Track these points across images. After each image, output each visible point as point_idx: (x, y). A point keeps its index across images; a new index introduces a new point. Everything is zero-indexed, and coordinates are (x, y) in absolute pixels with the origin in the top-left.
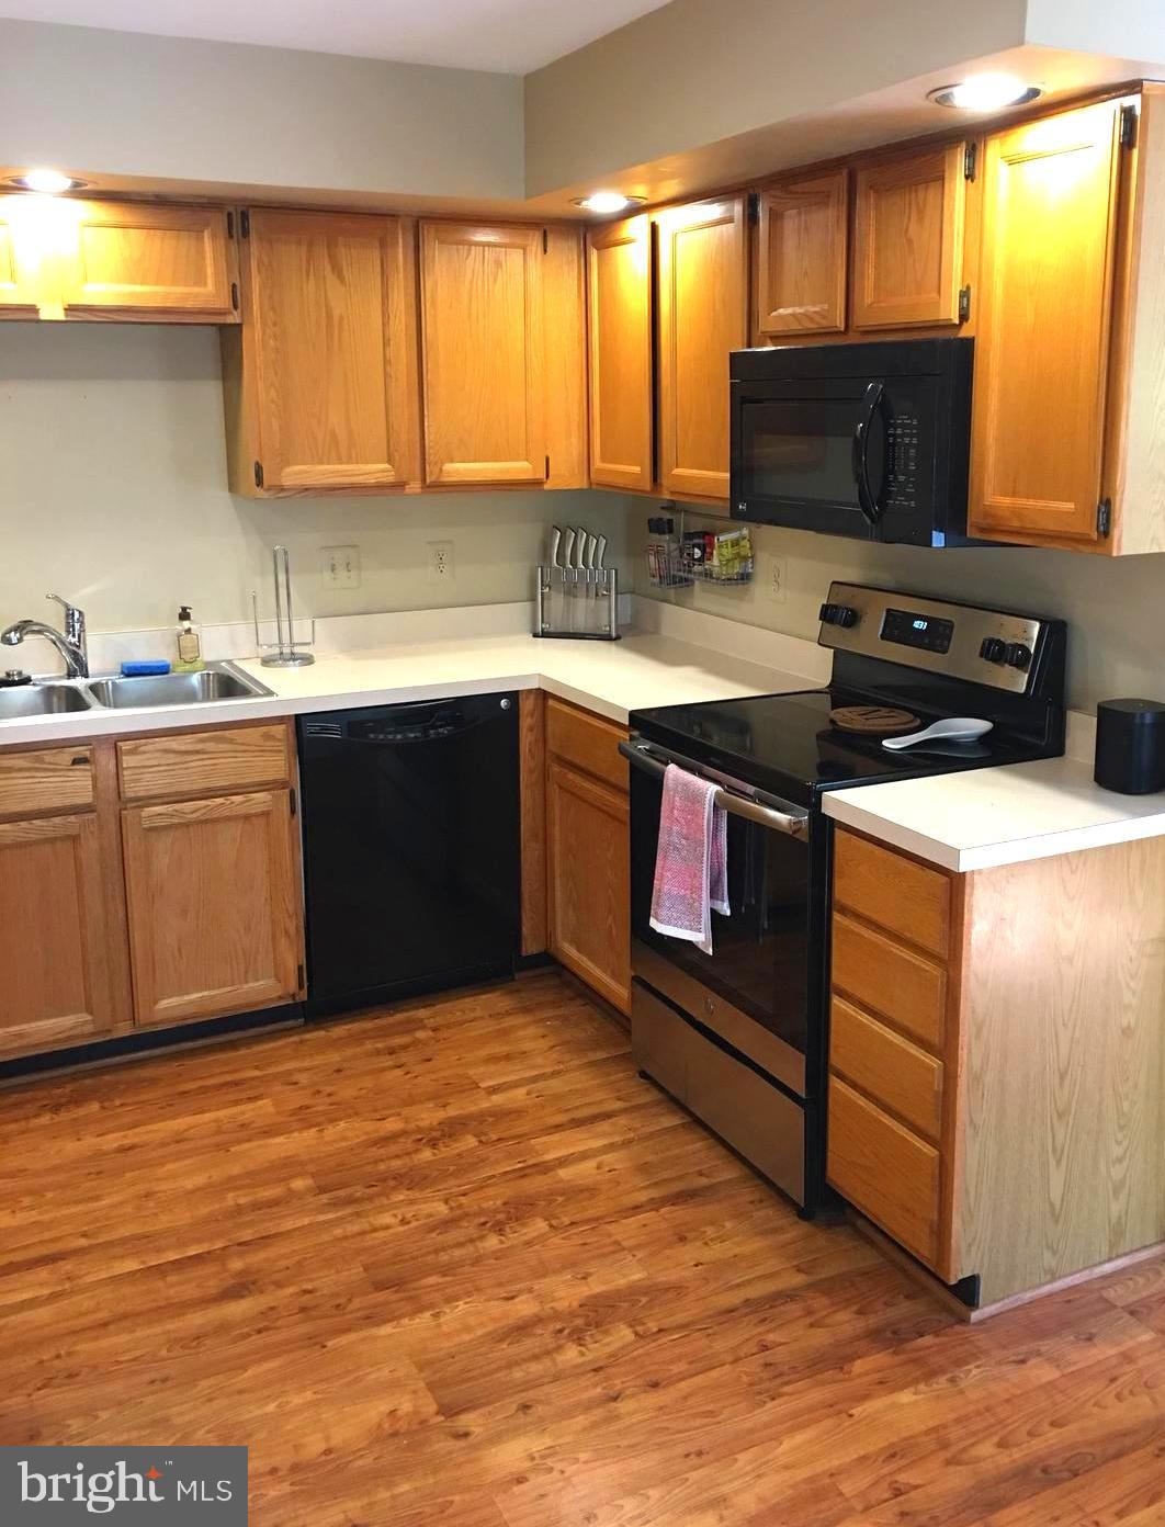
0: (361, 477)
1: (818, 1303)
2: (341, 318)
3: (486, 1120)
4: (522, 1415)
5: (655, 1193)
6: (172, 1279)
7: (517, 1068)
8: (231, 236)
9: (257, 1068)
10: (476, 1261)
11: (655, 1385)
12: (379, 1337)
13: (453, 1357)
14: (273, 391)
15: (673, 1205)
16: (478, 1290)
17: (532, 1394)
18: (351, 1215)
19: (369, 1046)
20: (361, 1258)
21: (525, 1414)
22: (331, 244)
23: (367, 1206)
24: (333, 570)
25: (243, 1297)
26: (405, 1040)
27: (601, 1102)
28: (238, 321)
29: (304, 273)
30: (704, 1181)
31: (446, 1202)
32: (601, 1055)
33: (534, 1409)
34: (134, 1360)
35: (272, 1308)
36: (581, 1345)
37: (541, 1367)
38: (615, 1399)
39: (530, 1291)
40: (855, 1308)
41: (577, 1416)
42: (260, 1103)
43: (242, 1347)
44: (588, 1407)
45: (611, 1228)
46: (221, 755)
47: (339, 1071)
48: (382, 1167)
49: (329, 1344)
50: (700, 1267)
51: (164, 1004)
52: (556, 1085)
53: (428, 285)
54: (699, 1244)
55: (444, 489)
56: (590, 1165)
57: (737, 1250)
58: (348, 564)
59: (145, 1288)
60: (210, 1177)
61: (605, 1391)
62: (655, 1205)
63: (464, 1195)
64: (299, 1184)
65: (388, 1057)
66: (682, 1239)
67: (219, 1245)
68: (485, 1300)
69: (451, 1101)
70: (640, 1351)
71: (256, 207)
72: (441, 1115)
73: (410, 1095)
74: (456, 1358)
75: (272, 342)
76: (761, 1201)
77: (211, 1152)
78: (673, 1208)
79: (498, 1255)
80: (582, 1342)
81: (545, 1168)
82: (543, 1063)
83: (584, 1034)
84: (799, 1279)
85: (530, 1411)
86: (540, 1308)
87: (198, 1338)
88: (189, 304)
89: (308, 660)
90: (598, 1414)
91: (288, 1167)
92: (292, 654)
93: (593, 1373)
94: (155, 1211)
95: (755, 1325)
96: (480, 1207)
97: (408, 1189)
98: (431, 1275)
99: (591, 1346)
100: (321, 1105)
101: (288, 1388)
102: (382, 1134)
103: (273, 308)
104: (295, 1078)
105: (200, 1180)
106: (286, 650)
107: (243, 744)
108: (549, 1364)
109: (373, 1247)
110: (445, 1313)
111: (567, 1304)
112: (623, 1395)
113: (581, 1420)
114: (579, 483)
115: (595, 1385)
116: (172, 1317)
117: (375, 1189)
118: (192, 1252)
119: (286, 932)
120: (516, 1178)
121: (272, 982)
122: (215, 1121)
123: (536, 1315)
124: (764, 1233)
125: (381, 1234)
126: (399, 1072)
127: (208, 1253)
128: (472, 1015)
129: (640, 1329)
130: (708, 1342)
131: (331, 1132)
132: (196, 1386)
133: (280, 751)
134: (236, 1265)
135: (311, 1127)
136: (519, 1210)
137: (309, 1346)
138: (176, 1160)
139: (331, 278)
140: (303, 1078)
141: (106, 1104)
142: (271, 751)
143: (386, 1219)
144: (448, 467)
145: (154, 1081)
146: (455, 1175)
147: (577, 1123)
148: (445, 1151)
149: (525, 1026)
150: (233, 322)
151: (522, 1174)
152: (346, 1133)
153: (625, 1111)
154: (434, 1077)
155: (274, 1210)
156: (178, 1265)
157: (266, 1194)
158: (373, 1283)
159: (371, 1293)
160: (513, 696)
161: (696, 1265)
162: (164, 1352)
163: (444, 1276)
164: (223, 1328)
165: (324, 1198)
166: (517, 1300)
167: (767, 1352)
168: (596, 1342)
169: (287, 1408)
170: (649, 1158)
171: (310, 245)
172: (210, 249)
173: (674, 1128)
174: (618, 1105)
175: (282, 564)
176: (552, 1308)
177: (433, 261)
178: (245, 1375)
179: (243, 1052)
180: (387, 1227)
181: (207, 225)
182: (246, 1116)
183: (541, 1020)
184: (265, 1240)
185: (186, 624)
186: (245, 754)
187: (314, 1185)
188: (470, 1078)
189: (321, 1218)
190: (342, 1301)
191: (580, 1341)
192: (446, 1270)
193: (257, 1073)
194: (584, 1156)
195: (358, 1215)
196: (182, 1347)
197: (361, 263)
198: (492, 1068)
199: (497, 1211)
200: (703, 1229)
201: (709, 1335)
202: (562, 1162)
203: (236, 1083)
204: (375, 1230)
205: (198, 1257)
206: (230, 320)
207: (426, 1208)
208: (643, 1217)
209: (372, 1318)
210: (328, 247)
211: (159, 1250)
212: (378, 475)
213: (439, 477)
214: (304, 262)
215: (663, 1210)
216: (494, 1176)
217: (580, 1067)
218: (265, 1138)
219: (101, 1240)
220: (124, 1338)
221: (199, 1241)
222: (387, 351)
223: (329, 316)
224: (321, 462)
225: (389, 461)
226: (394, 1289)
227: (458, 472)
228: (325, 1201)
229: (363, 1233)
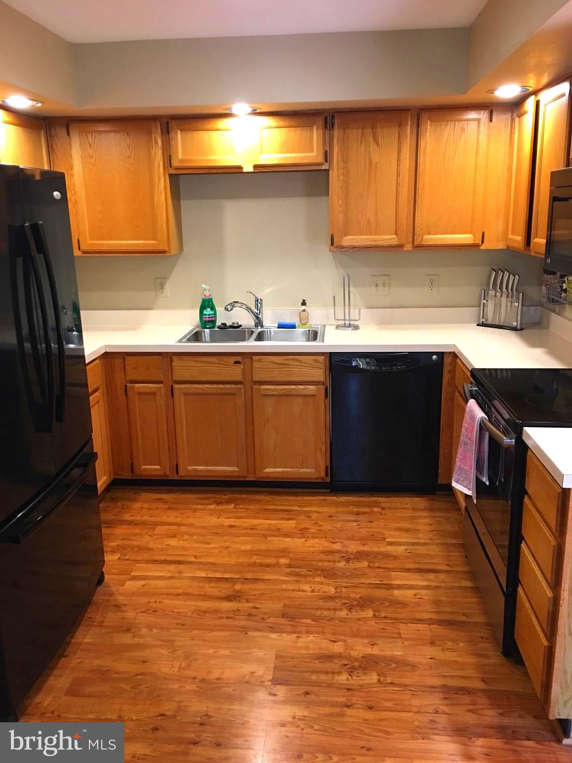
0: (382, 242)
1: (483, 701)
2: (376, 163)
3: (378, 557)
4: (303, 696)
5: (434, 616)
6: (212, 585)
7: (409, 536)
8: (326, 128)
9: (300, 506)
10: (331, 619)
11: (371, 708)
12: (270, 638)
13: (293, 659)
14: (341, 201)
15: (439, 625)
16: (323, 633)
17: (314, 689)
18: (294, 581)
19: (350, 508)
20: (285, 601)
21: (305, 696)
22: (374, 127)
23: (303, 579)
24: (376, 286)
25: (231, 601)
26: (367, 510)
27: (437, 564)
28: (327, 168)
29: (359, 143)
30: (464, 618)
31: (336, 589)
32: (454, 541)
33: (310, 696)
34: (178, 613)
35: (239, 610)
36: (350, 675)
37: (326, 678)
38: (348, 707)
39: (345, 641)
40: (500, 711)
41: (326, 707)
42: (291, 521)
43: (217, 622)
44: (333, 705)
45: (401, 626)
46: (295, 367)
47: (330, 516)
48: (320, 564)
49: (249, 633)
50: (432, 660)
51: (268, 470)
52: (421, 550)
53: (422, 144)
54: (440, 648)
55: (425, 248)
56: (411, 592)
57: (456, 659)
58: (384, 284)
59: (201, 585)
60: (253, 547)
61: (347, 701)
62: (430, 622)
63: (345, 588)
64: (283, 561)
65: (355, 516)
66: (432, 643)
67: (237, 576)
68: (323, 639)
69: (368, 543)
70: (375, 689)
71: (338, 112)
72: (361, 548)
73: (353, 536)
74: (294, 660)
75: (341, 177)
76: (487, 639)
77: (260, 537)
78: (438, 627)
79: (342, 620)
80: (352, 674)
81: (390, 587)
82: (422, 538)
83: (451, 529)
84: (481, 685)
85: (307, 696)
86: (344, 651)
87: (205, 612)
88: (305, 161)
89: (356, 328)
90: (337, 710)
91: (284, 552)
92: (350, 324)
93: (346, 690)
94: (225, 555)
95: (440, 699)
96: (349, 595)
97: (324, 577)
98: (307, 618)
99: (355, 678)
100: (313, 530)
101: (222, 646)
102: (329, 549)
103: (343, 161)
104: (311, 515)
105: (248, 547)
106: (347, 322)
107: (305, 363)
108: (331, 678)
109: (293, 598)
110: (303, 638)
111: (357, 654)
112: (353, 706)
113: (327, 710)
114: (501, 246)
115: (343, 696)
116: (203, 600)
117: (311, 573)
118: (226, 576)
119: (321, 450)
120: (374, 588)
121: (313, 470)
122: (270, 524)
123: (340, 654)
124: (477, 655)
125: (301, 593)
126: (355, 524)
127: (231, 578)
128: (405, 506)
129: (382, 679)
130: (410, 698)
131: (311, 542)
132: (191, 632)
133: (321, 368)
134: (238, 587)
135: (304, 537)
136: (364, 603)
137: (242, 631)
138: (244, 536)
139: (372, 144)
140: (314, 516)
141: (237, 506)
142: (317, 368)
143: (307, 587)
144: (426, 237)
145: (259, 501)
146: (348, 577)
147: (419, 571)
148: (351, 565)
149: (425, 517)
150: (325, 168)
151: (377, 586)
152: (316, 544)
153: (447, 572)
154: (368, 530)
155: (267, 569)
156: (219, 580)
157: (268, 561)
158: (283, 614)
159: (279, 617)
160: (441, 355)
161: (431, 659)
162: (190, 613)
163: (314, 621)
164: (216, 611)
165: (288, 570)
166: (336, 643)
167: (436, 715)
168: (357, 677)
169: (217, 654)
170: (444, 599)
171: (363, 128)
172: (316, 134)
173: (465, 588)
174: (447, 568)
175: (347, 283)
176: (349, 653)
177: (426, 131)
178: (212, 634)
179: (299, 498)
180: (303, 591)
181: (315, 123)
182: (283, 525)
183: (435, 517)
184: (256, 580)
185: (304, 307)
186: (306, 368)
187: (288, 563)
188: (384, 535)
189: (282, 578)
190: (266, 617)
191: (351, 673)
192: (315, 619)
193: (298, 508)
194: (411, 587)
195: (297, 581)
196: (197, 614)
197: (388, 135)
198: (397, 533)
199: (355, 600)
200: (446, 642)
201: (413, 695)
202: (399, 587)
203: (287, 511)
204: (299, 591)
205: (227, 579)
206: (324, 167)
207: (325, 588)
208: (420, 626)
209: (272, 629)
210: (372, 129)
211: (216, 571)
212: (391, 241)
213: (421, 241)
214: (360, 136)
215: (432, 626)
216: (364, 583)
217: (438, 544)
218: (283, 537)
219: (199, 561)
220: (182, 602)
221: (232, 572)
222: (398, 179)
223: (370, 162)
224: (362, 235)
225: (396, 234)
226: (289, 619)
227: (431, 239)
228: (288, 571)
229: (294, 590)
